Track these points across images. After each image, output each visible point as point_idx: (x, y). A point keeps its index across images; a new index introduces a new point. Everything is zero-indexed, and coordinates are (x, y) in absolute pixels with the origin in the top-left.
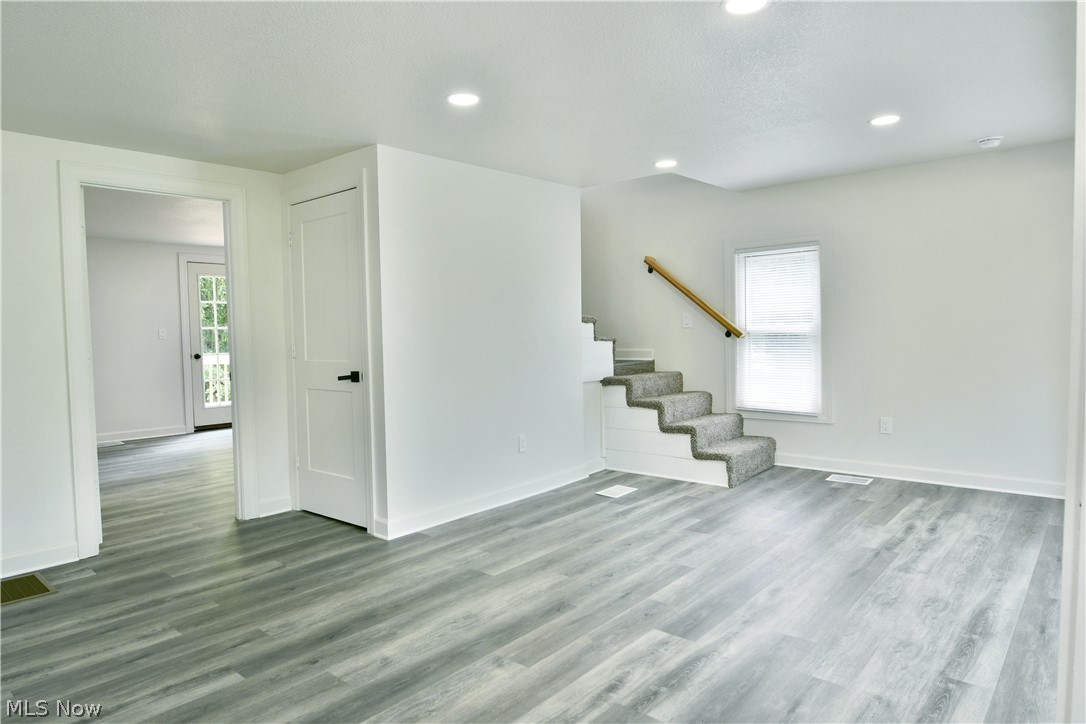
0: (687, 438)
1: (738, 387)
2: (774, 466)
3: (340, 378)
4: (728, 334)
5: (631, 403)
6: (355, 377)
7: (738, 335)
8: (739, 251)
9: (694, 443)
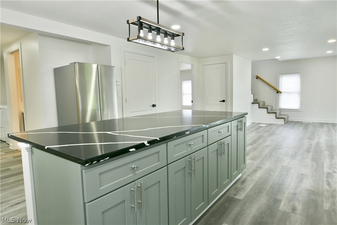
0: (275, 114)
1: (279, 104)
2: (288, 121)
3: (220, 101)
4: (277, 93)
5: (259, 108)
6: (224, 101)
7: (281, 93)
8: (280, 74)
9: (276, 115)
